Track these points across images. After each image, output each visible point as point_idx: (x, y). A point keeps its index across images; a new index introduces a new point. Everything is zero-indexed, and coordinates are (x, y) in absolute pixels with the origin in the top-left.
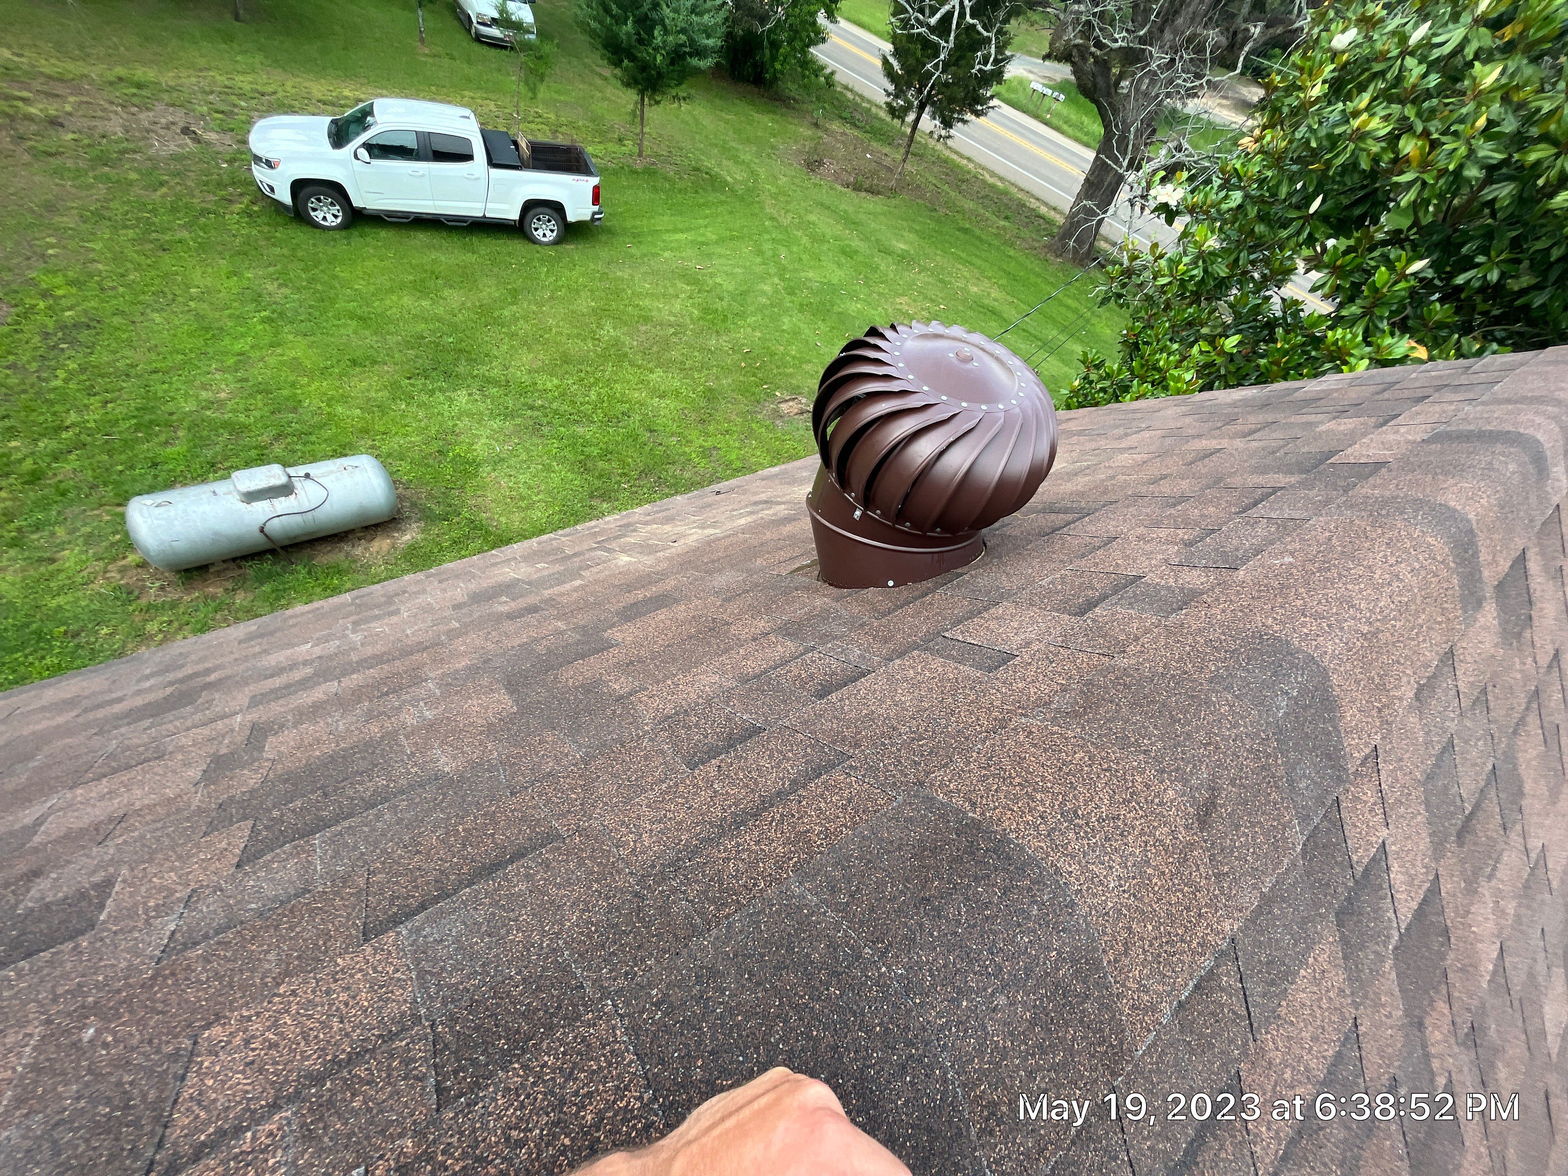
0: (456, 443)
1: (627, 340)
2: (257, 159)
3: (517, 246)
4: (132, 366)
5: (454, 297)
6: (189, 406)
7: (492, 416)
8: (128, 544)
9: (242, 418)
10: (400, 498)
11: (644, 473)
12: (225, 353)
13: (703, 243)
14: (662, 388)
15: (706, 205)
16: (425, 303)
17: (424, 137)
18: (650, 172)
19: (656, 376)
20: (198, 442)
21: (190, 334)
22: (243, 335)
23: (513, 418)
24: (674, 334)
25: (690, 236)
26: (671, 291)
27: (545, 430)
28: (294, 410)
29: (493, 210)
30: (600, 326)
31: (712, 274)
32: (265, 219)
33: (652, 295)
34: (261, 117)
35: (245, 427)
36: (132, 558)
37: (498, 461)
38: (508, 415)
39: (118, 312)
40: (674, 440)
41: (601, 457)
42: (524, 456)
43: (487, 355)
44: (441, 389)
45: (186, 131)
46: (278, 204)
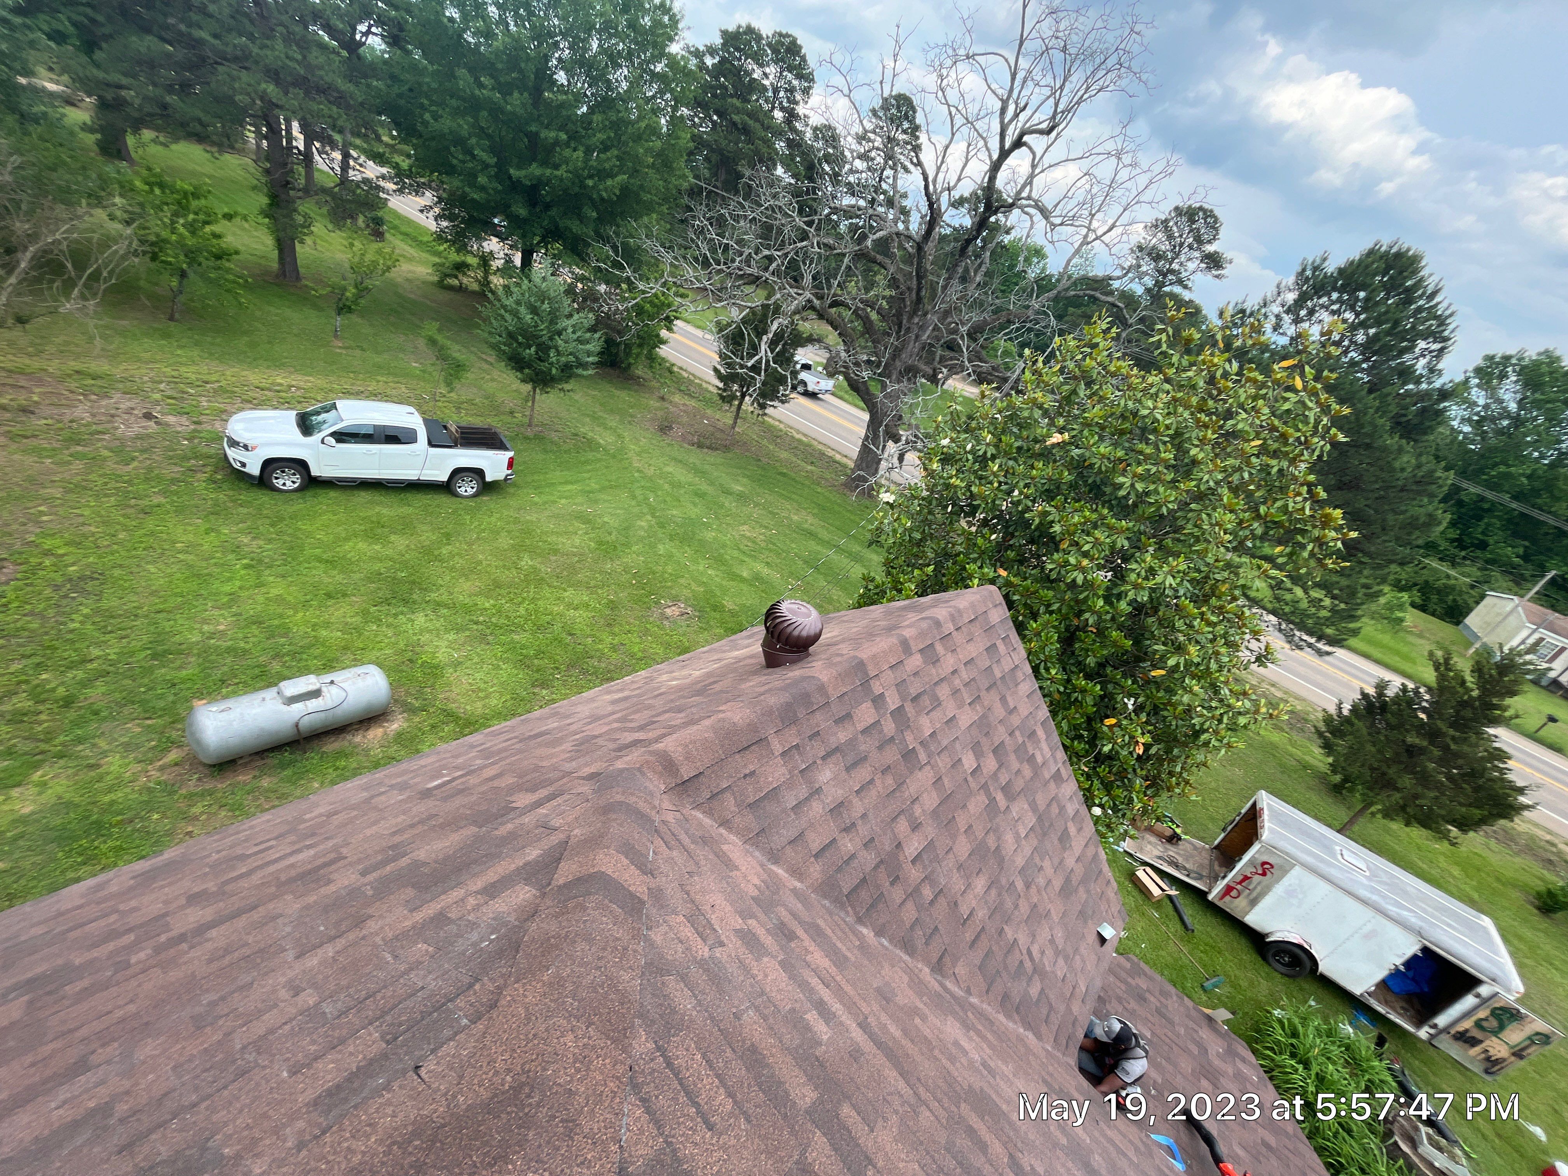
0: (422, 653)
1: (542, 568)
3: (442, 498)
4: (138, 608)
6: (195, 638)
7: (447, 631)
9: (242, 644)
11: (570, 666)
12: (217, 594)
13: (589, 492)
14: (574, 602)
15: (586, 462)
16: (377, 547)
18: (540, 438)
19: (569, 593)
20: (208, 665)
21: (184, 580)
23: (463, 631)
24: (578, 561)
25: (578, 486)
26: (571, 529)
27: (490, 639)
28: (286, 635)
29: (427, 475)
30: (519, 558)
31: (600, 516)
32: (226, 484)
33: (557, 533)
37: (457, 664)
38: (459, 629)
39: (116, 566)
40: (589, 641)
41: (536, 656)
42: (477, 659)
43: (434, 585)
44: (402, 613)
46: (245, 474)
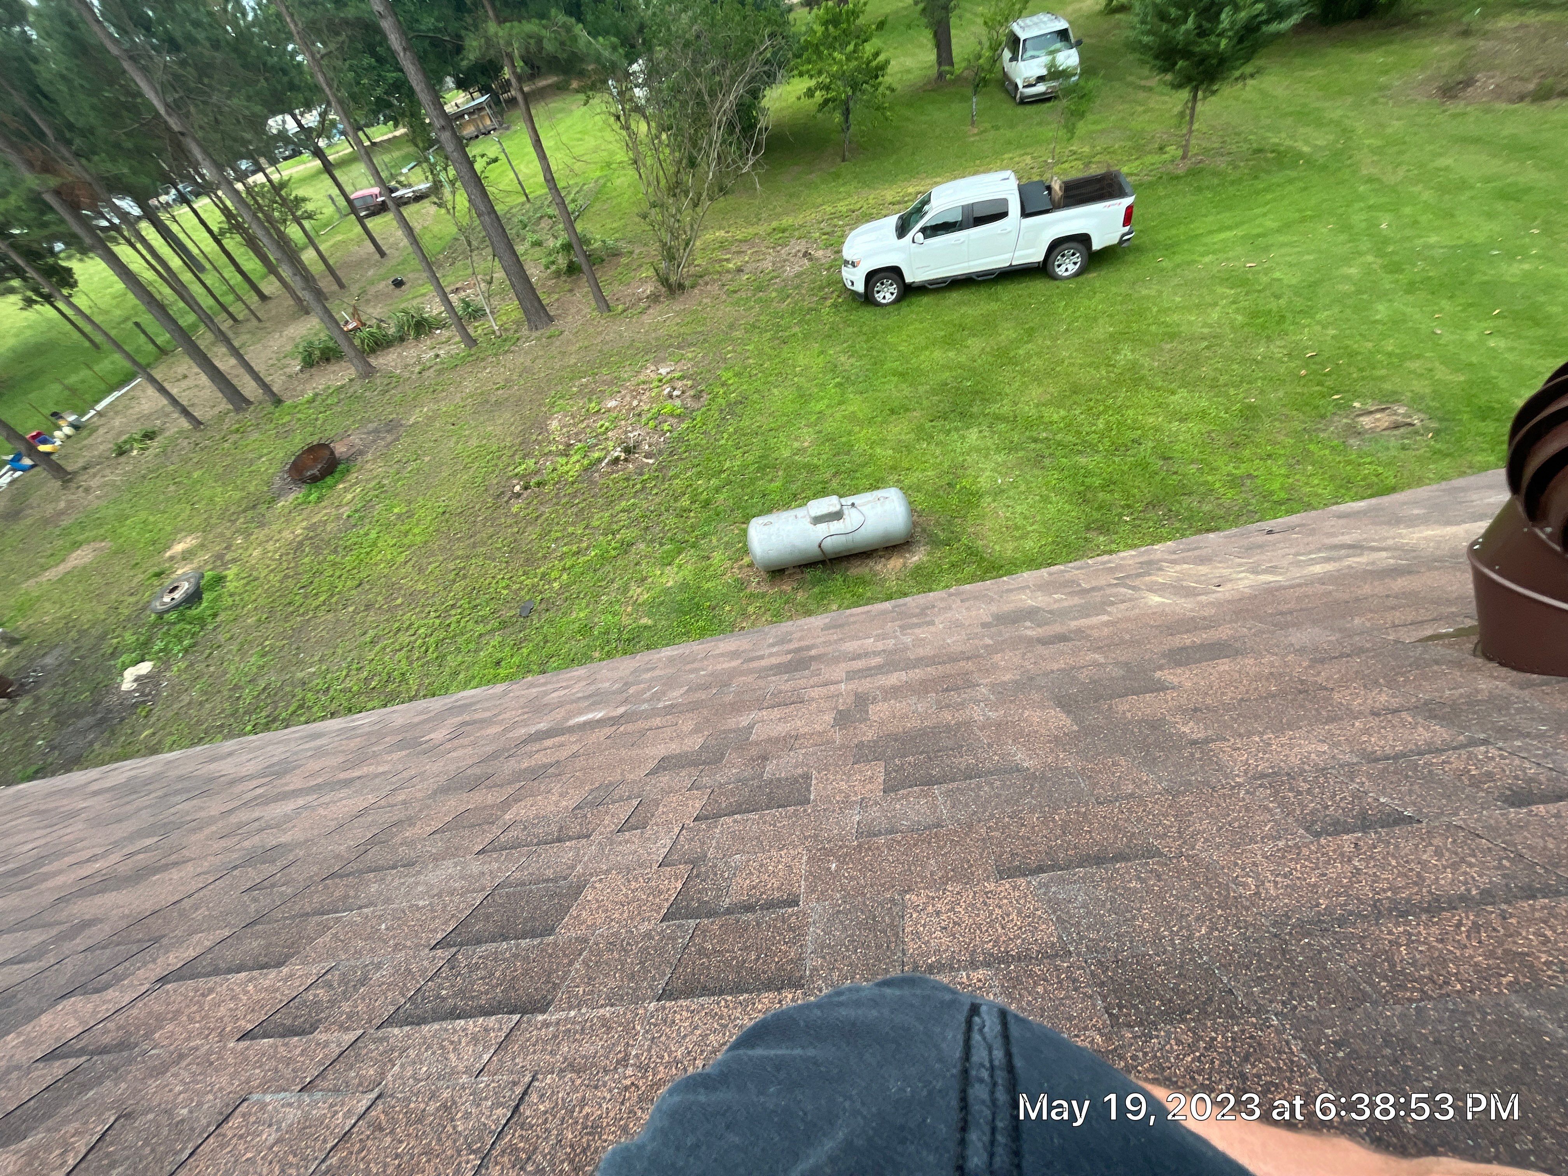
0: (964, 476)
1: (1146, 362)
2: (846, 263)
3: (1039, 287)
4: (760, 427)
5: (975, 344)
6: (786, 453)
7: (998, 450)
8: (746, 550)
9: (815, 461)
10: (915, 524)
11: (1151, 505)
12: (810, 413)
13: (1259, 236)
14: (1184, 410)
15: (1266, 190)
16: (951, 354)
17: (968, 209)
18: (1195, 173)
19: (1179, 398)
20: (789, 479)
21: (792, 402)
22: (822, 398)
23: (1017, 451)
24: (1207, 347)
25: (1239, 232)
26: (1208, 299)
27: (1047, 462)
28: (848, 453)
29: (1020, 257)
30: (1116, 351)
31: (1267, 271)
32: (845, 307)
33: (1183, 308)
34: (852, 229)
35: (817, 467)
36: (746, 560)
37: (998, 492)
38: (1012, 449)
39: (757, 391)
40: (1192, 469)
41: (1103, 487)
42: (1023, 488)
43: (1000, 394)
44: (957, 429)
45: (806, 254)
46: (855, 293)
